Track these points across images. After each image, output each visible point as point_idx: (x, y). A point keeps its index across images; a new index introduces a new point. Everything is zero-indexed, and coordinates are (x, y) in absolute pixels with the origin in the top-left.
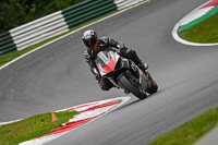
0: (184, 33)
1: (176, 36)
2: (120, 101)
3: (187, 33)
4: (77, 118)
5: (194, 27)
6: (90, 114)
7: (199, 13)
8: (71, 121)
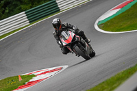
0: (102, 26)
1: (96, 27)
2: (61, 68)
3: (104, 25)
4: (35, 79)
5: (108, 22)
6: (43, 76)
7: (112, 13)
8: (31, 81)
